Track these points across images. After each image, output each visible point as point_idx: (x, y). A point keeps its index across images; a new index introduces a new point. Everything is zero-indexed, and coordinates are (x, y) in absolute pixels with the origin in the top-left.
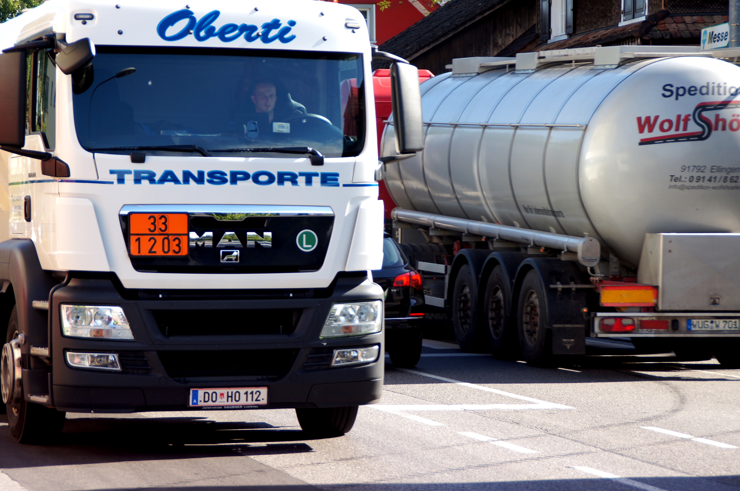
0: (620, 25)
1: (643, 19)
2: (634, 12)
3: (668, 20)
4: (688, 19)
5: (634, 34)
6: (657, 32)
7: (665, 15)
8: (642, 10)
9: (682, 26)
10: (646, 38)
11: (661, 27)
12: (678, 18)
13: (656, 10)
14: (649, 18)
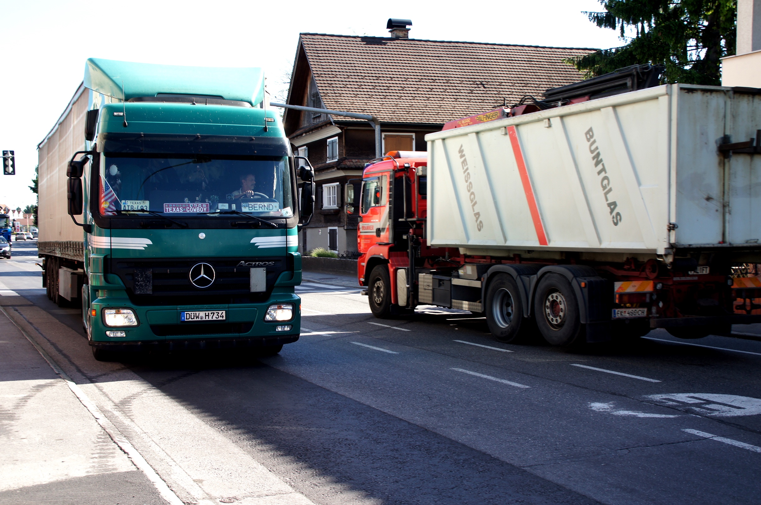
0: (327, 162)
1: (337, 160)
2: (333, 157)
3: (346, 161)
4: (354, 161)
5: (334, 166)
6: (343, 165)
7: (345, 159)
8: (336, 157)
9: (351, 163)
10: (338, 167)
11: (344, 163)
12: (350, 160)
13: (341, 157)
14: (338, 159)
